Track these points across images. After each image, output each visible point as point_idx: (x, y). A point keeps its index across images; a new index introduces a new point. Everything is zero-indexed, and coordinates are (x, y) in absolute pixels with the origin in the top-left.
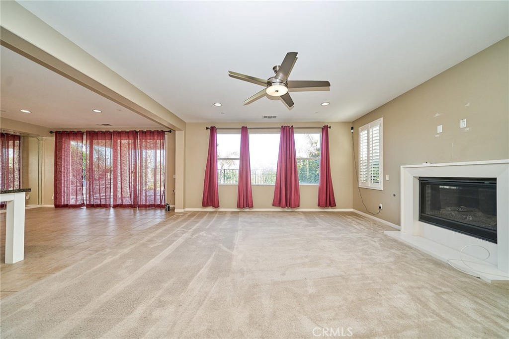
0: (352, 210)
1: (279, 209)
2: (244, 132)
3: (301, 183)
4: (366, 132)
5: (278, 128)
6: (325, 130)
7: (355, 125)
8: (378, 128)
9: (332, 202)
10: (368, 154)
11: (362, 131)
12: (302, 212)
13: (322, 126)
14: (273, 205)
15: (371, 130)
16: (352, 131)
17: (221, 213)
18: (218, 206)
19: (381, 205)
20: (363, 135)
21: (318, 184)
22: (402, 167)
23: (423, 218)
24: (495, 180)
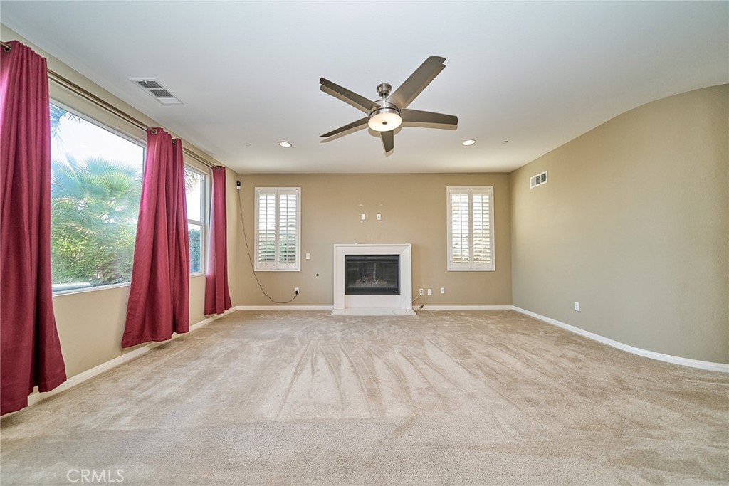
0: (237, 308)
4: (274, 198)
7: (243, 180)
8: (294, 198)
10: (277, 227)
15: (283, 198)
16: (238, 187)
19: (297, 289)
20: (268, 200)
22: (335, 245)
23: (349, 291)
24: (398, 255)
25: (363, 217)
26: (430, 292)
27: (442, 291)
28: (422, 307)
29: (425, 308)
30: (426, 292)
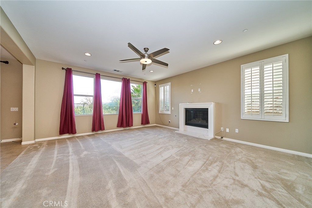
0: (155, 125)
1: (122, 129)
2: (98, 77)
3: (134, 113)
4: (163, 88)
5: (121, 78)
6: (145, 83)
7: (157, 83)
8: (169, 87)
9: (148, 122)
10: (164, 98)
11: (161, 87)
12: (134, 129)
13: (143, 81)
14: (117, 127)
15: (165, 87)
16: (155, 86)
17: (79, 138)
18: (75, 133)
19: (170, 121)
20: (161, 89)
21: (142, 112)
22: (180, 104)
23: (187, 124)
24: (208, 109)
25: (192, 91)
26: (228, 130)
27: (237, 131)
28: (222, 138)
29: (224, 139)
30: (225, 130)
